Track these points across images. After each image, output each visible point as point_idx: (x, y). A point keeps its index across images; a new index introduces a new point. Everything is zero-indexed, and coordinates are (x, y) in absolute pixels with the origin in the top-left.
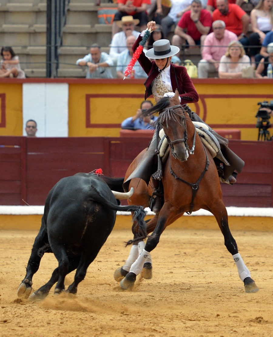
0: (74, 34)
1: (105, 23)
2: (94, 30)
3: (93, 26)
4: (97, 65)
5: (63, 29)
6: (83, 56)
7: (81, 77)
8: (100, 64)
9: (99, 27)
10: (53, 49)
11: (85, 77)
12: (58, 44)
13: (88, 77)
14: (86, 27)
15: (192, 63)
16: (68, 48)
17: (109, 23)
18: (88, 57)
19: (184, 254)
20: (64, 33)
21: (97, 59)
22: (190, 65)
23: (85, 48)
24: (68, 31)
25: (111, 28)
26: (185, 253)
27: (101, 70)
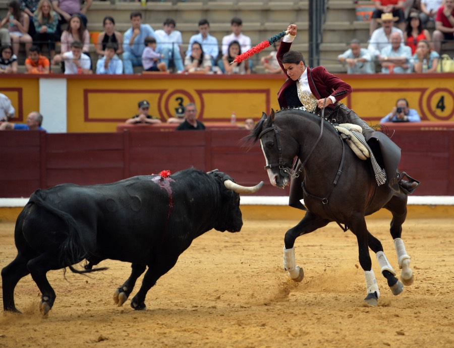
0: (333, 31)
1: (363, 20)
2: (352, 27)
3: (352, 23)
4: (356, 60)
5: (324, 27)
6: (343, 52)
7: (342, 73)
8: (360, 59)
9: (357, 24)
10: (314, 46)
11: (346, 72)
12: (319, 41)
13: (349, 72)
14: (346, 24)
15: (449, 58)
16: (328, 45)
17: (367, 20)
18: (349, 52)
19: (449, 243)
20: (325, 30)
21: (357, 55)
22: (448, 59)
23: (344, 45)
24: (328, 28)
25: (369, 25)
26: (450, 241)
27: (360, 64)
